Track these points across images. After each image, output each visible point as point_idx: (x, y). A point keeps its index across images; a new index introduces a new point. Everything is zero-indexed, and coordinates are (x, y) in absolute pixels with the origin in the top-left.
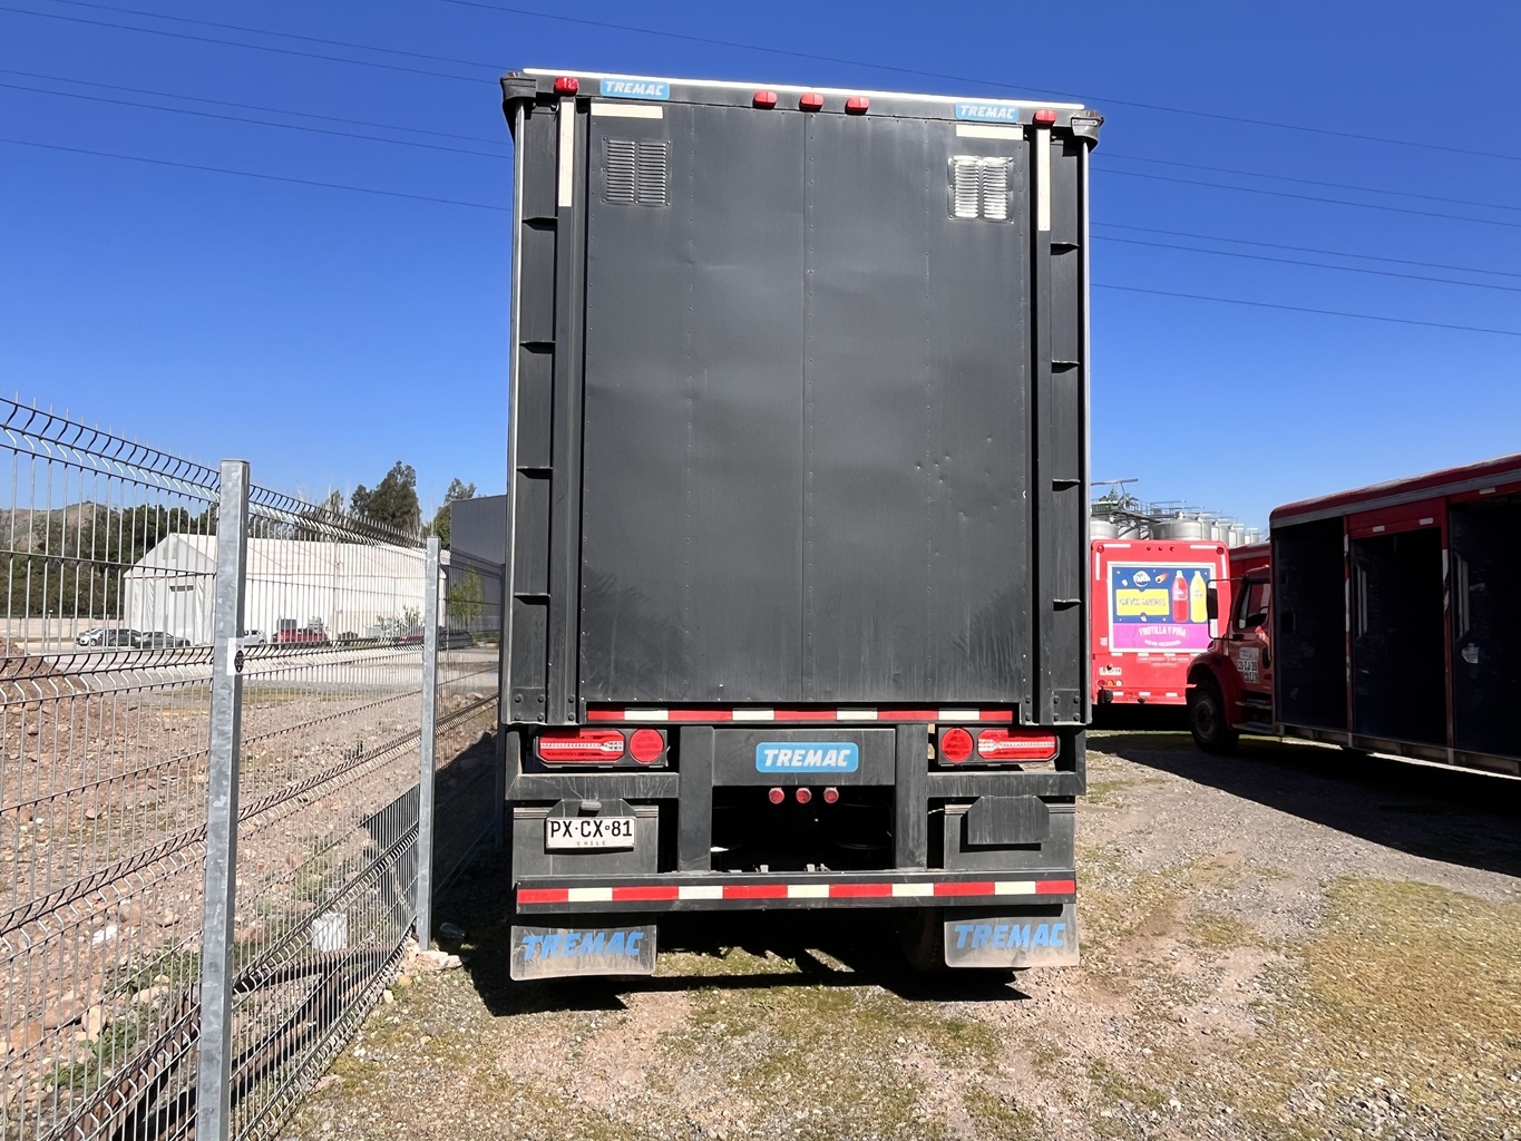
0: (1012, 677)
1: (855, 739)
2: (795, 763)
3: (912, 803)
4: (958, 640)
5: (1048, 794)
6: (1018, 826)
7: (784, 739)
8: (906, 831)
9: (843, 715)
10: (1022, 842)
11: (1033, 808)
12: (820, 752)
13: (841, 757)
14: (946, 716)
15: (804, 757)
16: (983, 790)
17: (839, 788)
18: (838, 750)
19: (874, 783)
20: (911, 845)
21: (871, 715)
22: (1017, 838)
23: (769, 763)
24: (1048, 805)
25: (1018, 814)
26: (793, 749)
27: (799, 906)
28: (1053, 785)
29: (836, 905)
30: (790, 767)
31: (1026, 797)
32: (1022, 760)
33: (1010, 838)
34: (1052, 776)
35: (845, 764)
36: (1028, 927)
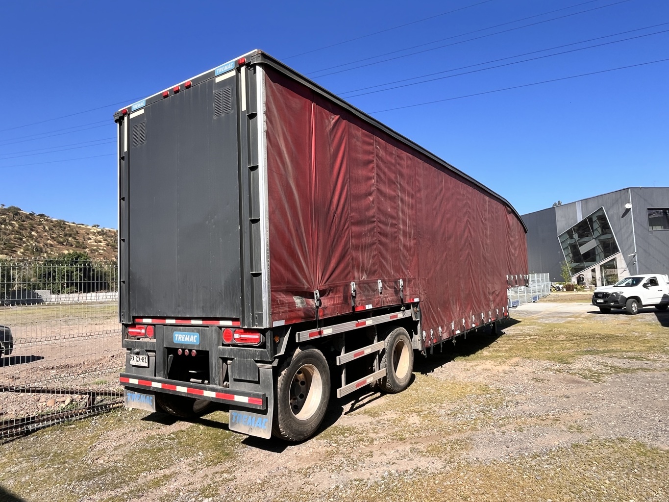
0: (237, 307)
1: (198, 331)
2: (183, 340)
3: (213, 358)
4: (220, 292)
5: (257, 359)
6: (247, 372)
7: (180, 330)
9: (193, 322)
10: (248, 379)
11: (252, 365)
12: (189, 336)
13: (195, 338)
14: (222, 323)
15: (185, 337)
16: (235, 355)
17: (196, 350)
18: (194, 335)
19: (204, 350)
20: (213, 376)
21: (200, 322)
22: (247, 378)
23: (176, 340)
24: (257, 364)
25: (247, 367)
26: (182, 334)
27: (179, 394)
28: (258, 356)
29: (189, 396)
30: (181, 341)
31: (249, 359)
32: (248, 343)
33: (244, 377)
34: (258, 351)
35: (195, 341)
36: (254, 418)
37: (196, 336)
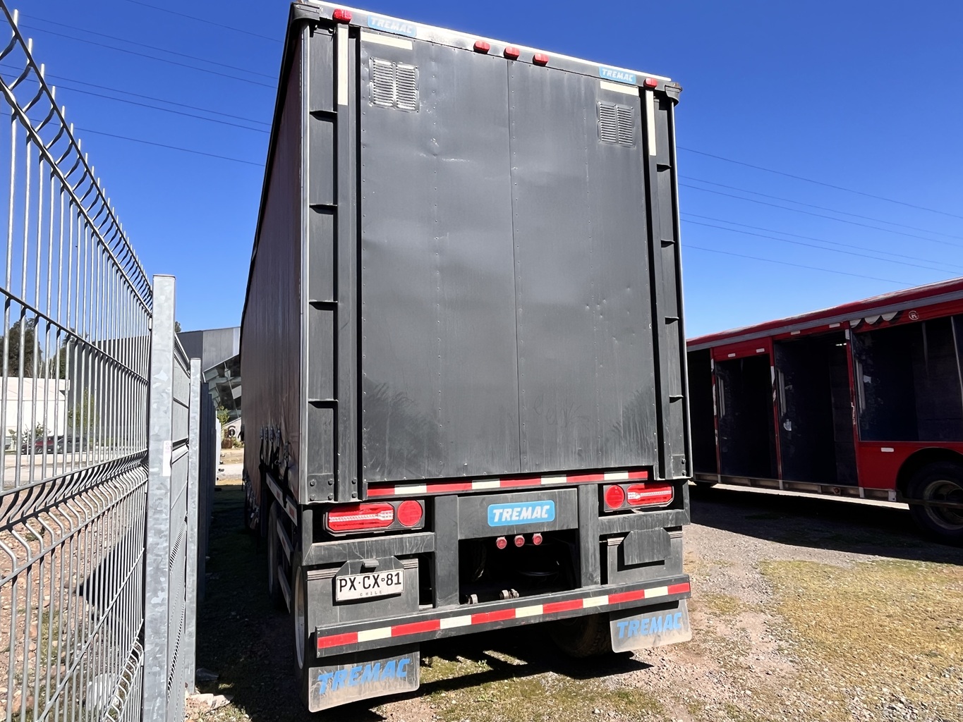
0: (648, 448)
1: (552, 498)
2: (514, 518)
3: (590, 539)
4: (616, 424)
5: (669, 526)
6: (653, 549)
7: (506, 501)
8: (587, 560)
9: (545, 481)
10: (656, 560)
11: (661, 537)
12: (530, 508)
13: (544, 511)
14: (609, 477)
15: (520, 513)
16: (632, 527)
17: (542, 533)
18: (542, 506)
19: (565, 528)
20: (590, 569)
21: (562, 480)
22: (653, 558)
23: (496, 519)
24: (670, 533)
25: (653, 541)
26: (513, 508)
27: (523, 623)
28: (671, 520)
29: (548, 619)
30: (511, 521)
31: (657, 529)
32: (653, 504)
33: (649, 559)
34: (671, 514)
35: (546, 516)
36: (660, 617)
37: (548, 507)
